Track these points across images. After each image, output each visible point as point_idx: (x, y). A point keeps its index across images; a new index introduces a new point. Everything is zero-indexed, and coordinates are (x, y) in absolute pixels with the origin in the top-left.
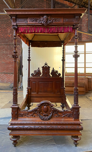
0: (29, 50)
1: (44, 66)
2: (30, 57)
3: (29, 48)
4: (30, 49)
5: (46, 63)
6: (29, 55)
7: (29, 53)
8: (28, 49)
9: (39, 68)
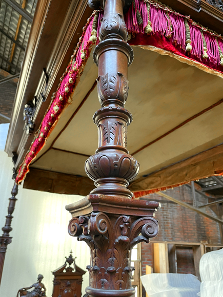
0: (13, 200)
1: (64, 268)
2: (9, 225)
3: (15, 193)
4: (16, 197)
5: (71, 256)
6: (9, 218)
7: (11, 210)
8: (11, 196)
9: (40, 278)
